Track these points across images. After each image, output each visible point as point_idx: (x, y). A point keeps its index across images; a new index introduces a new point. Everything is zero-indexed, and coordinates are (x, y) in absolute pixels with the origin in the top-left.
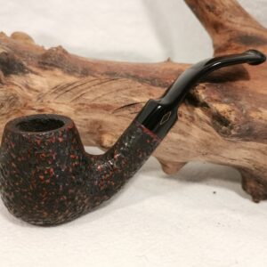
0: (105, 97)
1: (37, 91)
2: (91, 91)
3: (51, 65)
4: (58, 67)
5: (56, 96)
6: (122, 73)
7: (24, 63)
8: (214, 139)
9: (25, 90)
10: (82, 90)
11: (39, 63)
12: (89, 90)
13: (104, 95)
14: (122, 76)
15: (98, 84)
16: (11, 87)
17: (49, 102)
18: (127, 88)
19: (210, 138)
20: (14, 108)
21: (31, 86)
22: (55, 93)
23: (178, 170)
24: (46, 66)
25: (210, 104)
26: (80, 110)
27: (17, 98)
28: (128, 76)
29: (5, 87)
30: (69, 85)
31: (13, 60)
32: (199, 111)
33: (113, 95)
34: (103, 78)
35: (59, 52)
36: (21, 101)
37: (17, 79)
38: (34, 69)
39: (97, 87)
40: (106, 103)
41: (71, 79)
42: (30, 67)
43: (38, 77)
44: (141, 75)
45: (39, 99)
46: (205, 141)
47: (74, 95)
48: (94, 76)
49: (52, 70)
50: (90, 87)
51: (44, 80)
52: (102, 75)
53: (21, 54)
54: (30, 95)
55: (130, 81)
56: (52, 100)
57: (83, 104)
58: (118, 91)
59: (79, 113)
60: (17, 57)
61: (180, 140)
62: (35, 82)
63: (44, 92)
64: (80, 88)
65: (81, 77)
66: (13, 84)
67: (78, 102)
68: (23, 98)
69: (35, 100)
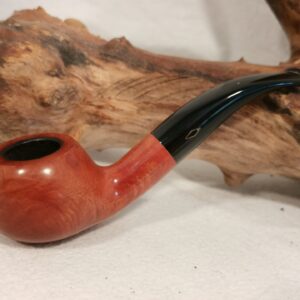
0: (173, 97)
1: (98, 85)
2: (157, 89)
3: (115, 57)
4: (122, 60)
5: (118, 92)
6: (192, 70)
7: (85, 53)
8: (292, 150)
9: (85, 82)
10: (147, 87)
11: (101, 54)
12: (154, 87)
13: (171, 94)
14: (192, 74)
15: (166, 81)
16: (71, 79)
17: (110, 98)
18: (197, 88)
19: (288, 149)
20: (72, 102)
21: (91, 79)
22: (117, 88)
23: (242, 182)
24: (109, 58)
25: (293, 111)
26: (143, 109)
27: (77, 92)
28: (199, 74)
29: (66, 79)
30: (133, 80)
31: (73, 49)
32: (279, 119)
33: (182, 94)
34: (171, 75)
35: (123, 43)
36: (81, 95)
37: (77, 71)
38: (96, 61)
39: (164, 84)
40: (174, 103)
41: (135, 74)
42: (92, 59)
43: (100, 70)
44: (213, 75)
45: (99, 94)
46: (282, 152)
47: (138, 92)
48: (161, 73)
49: (115, 63)
50: (155, 84)
51: (107, 73)
52: (170, 71)
53: (80, 43)
54: (90, 89)
55: (201, 80)
56: (113, 97)
57: (147, 103)
58: (187, 90)
59: (143, 112)
60: (77, 46)
61: (252, 149)
62: (96, 75)
63: (105, 87)
64: (145, 84)
65: (146, 73)
66: (73, 76)
67: (142, 100)
68: (83, 92)
69: (94, 95)
